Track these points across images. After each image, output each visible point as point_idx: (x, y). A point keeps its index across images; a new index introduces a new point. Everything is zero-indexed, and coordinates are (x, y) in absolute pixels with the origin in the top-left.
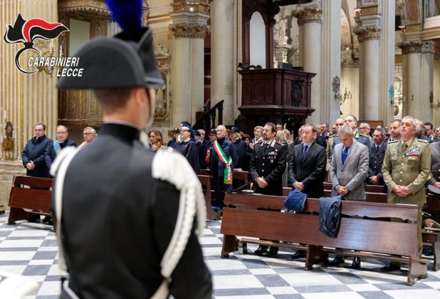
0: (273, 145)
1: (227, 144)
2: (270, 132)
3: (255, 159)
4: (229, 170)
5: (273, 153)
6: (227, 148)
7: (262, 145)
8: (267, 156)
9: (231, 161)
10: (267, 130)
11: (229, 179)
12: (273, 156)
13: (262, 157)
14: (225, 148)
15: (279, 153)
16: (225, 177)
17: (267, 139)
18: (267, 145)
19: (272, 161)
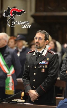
0: (44, 54)
1: (8, 53)
2: (43, 40)
3: (27, 68)
4: (10, 80)
5: (44, 62)
6: (9, 57)
7: (34, 54)
8: (38, 65)
9: (12, 70)
10: (40, 39)
11: (11, 89)
12: (44, 65)
13: (34, 66)
14: (7, 58)
15: (50, 62)
16: (6, 87)
17: (40, 48)
18: (39, 53)
19: (43, 70)
